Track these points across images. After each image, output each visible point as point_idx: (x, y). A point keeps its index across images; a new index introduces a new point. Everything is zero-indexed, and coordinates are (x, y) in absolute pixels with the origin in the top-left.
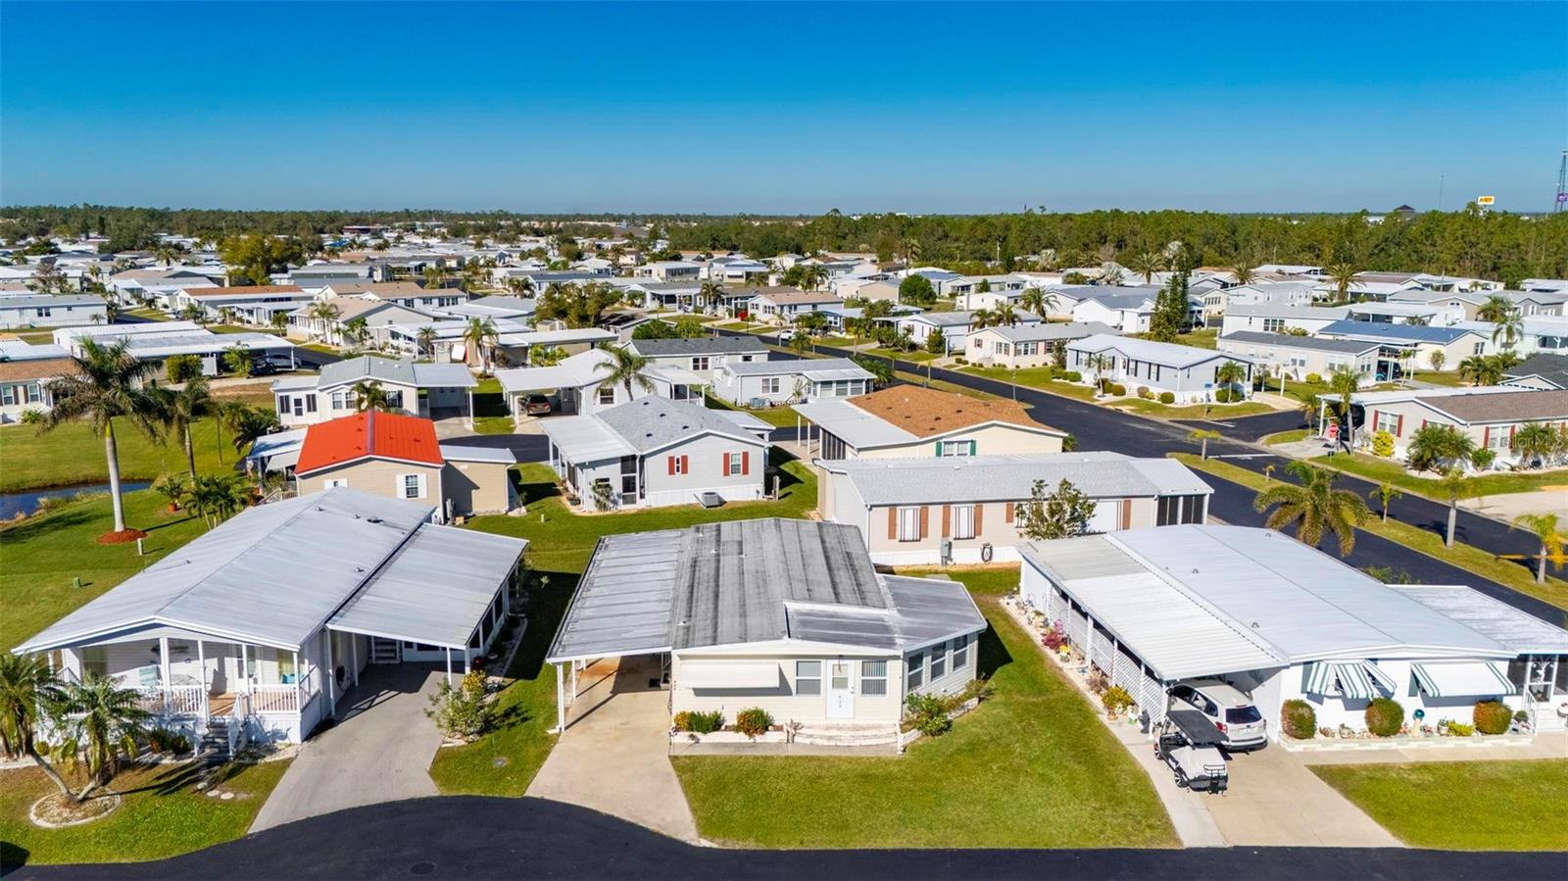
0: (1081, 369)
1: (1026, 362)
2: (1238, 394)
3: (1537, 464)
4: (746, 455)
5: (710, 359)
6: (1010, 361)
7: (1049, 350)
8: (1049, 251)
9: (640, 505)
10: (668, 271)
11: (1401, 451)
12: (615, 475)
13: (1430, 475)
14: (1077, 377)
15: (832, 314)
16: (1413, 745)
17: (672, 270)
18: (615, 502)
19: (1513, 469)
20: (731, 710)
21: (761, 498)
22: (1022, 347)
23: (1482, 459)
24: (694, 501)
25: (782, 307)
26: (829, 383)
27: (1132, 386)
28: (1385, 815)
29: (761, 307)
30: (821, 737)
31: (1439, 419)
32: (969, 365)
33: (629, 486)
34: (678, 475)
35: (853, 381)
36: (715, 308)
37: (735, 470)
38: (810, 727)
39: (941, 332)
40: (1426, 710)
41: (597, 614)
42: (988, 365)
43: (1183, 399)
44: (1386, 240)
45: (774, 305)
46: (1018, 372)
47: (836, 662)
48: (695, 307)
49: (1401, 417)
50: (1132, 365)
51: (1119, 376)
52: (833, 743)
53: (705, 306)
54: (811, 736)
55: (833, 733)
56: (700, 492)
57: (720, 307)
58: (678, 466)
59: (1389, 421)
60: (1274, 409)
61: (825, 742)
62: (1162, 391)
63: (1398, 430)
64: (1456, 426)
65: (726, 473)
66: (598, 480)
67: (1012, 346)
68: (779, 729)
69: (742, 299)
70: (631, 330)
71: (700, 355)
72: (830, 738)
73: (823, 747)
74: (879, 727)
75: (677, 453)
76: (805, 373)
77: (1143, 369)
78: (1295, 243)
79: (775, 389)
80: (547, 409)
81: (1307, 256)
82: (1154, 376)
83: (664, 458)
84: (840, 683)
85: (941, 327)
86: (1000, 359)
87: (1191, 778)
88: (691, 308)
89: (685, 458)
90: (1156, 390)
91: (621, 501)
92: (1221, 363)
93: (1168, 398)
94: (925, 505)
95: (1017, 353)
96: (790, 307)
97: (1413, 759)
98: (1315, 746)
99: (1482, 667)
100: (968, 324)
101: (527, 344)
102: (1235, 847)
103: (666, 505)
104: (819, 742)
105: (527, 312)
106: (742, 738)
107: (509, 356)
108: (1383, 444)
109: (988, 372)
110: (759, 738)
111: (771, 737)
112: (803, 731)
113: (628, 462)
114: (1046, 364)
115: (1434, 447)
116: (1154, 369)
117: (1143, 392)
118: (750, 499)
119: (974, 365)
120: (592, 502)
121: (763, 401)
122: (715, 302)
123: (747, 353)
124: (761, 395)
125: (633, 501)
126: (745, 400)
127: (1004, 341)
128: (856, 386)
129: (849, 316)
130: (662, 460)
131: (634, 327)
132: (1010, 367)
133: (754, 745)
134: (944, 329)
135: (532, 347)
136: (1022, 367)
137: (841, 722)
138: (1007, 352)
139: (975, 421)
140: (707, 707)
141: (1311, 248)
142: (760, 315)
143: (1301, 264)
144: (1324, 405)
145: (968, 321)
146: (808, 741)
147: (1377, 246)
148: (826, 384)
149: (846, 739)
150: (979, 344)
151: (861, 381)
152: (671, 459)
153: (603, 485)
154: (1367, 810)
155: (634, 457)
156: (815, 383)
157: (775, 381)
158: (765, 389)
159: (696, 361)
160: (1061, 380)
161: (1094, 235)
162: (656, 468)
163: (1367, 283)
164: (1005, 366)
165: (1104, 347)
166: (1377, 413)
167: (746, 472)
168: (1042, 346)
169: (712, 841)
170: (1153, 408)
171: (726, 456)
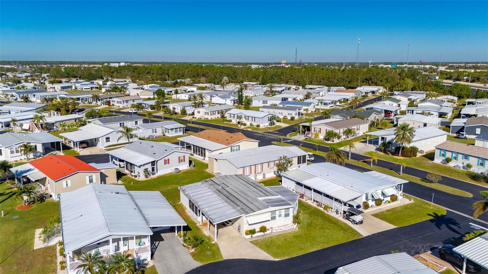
0: (232, 119)
1: (213, 117)
2: (274, 124)
3: (348, 137)
4: (184, 156)
5: (125, 123)
6: (209, 117)
7: (219, 113)
8: (188, 79)
9: (157, 175)
10: (61, 87)
11: (321, 137)
12: (149, 167)
13: (329, 142)
14: (231, 121)
15: (144, 104)
16: (383, 207)
17: (63, 87)
18: (150, 175)
19: (344, 139)
20: (257, 228)
21: (188, 168)
22: (212, 113)
23: (339, 137)
24: (171, 171)
25: (124, 101)
26: (173, 129)
27: (248, 123)
28: (390, 222)
29: (116, 102)
30: (278, 229)
31: (330, 129)
32: (197, 119)
33: (153, 169)
34: (167, 164)
35: (179, 128)
36: (97, 102)
37: (182, 161)
38: (275, 228)
39: (184, 109)
40: (384, 199)
41: (210, 209)
42: (203, 118)
43: (262, 126)
44: (273, 75)
45: (121, 101)
46: (212, 120)
47: (279, 211)
48: (88, 102)
49: (320, 129)
50: (247, 117)
51: (244, 120)
52: (281, 230)
53: (93, 102)
54: (276, 230)
55: (280, 228)
56: (173, 169)
57: (98, 102)
58: (167, 162)
59: (318, 130)
60: (282, 127)
61: (280, 231)
62: (257, 124)
63: (320, 132)
64: (334, 131)
65: (179, 162)
66: (145, 169)
67: (210, 113)
68: (268, 230)
69: (106, 99)
70: (84, 114)
71: (122, 122)
72: (280, 229)
73: (280, 232)
74: (288, 225)
75: (166, 158)
76: (164, 126)
77: (250, 118)
78: (250, 76)
79: (156, 132)
80: (85, 145)
81: (254, 79)
82: (253, 120)
83: (163, 161)
84: (280, 216)
85: (184, 107)
86: (206, 116)
87: (357, 222)
88: (87, 102)
89: (168, 159)
90: (255, 124)
91: (151, 174)
92: (270, 116)
93: (258, 126)
94: (251, 166)
95: (211, 115)
96: (126, 101)
97: (385, 209)
98: (369, 210)
99: (392, 188)
100: (191, 106)
101: (54, 122)
102: (372, 234)
103: (164, 174)
104: (278, 231)
105: (35, 108)
106: (262, 233)
107: (48, 127)
108: (317, 135)
109: (203, 120)
110: (266, 233)
111: (268, 232)
112: (274, 229)
113: (153, 163)
114: (218, 117)
115: (330, 135)
116: (253, 118)
117: (251, 125)
118: (185, 169)
119: (199, 118)
120: (144, 176)
121: (153, 136)
122: (96, 100)
123: (136, 120)
124: (152, 134)
125: (155, 174)
126: (146, 136)
127: (207, 111)
128: (180, 129)
129: (151, 104)
130: (162, 161)
131: (85, 113)
132: (210, 119)
133: (265, 235)
134: (185, 108)
135: (56, 123)
136: (213, 118)
137: (280, 225)
138: (208, 114)
139: (239, 140)
140: (251, 228)
141: (255, 77)
142: (116, 104)
143: (253, 82)
144: (301, 126)
145: (191, 105)
146: (276, 231)
147: (271, 77)
148: (172, 129)
149: (284, 229)
150: (199, 112)
151: (181, 128)
152: (165, 160)
153: (146, 170)
154: (386, 221)
155: (154, 161)
156: (169, 129)
157: (156, 129)
158: (153, 132)
159: (121, 124)
160: (226, 122)
161: (196, 73)
162: (160, 164)
163: (276, 88)
164: (208, 118)
165: (238, 113)
166: (314, 128)
167: (184, 161)
168: (217, 112)
169: (278, 259)
170: (256, 129)
171: (179, 157)
